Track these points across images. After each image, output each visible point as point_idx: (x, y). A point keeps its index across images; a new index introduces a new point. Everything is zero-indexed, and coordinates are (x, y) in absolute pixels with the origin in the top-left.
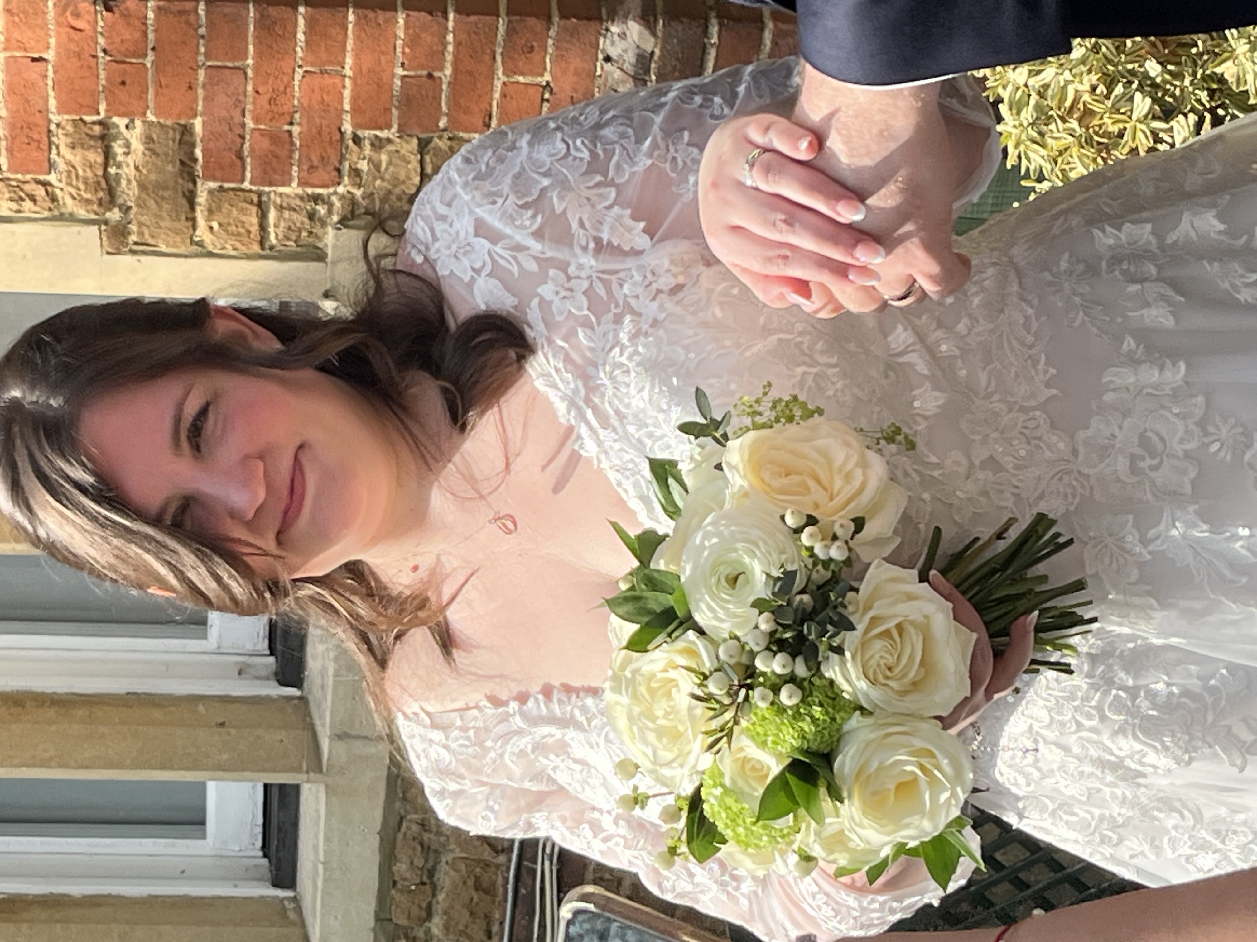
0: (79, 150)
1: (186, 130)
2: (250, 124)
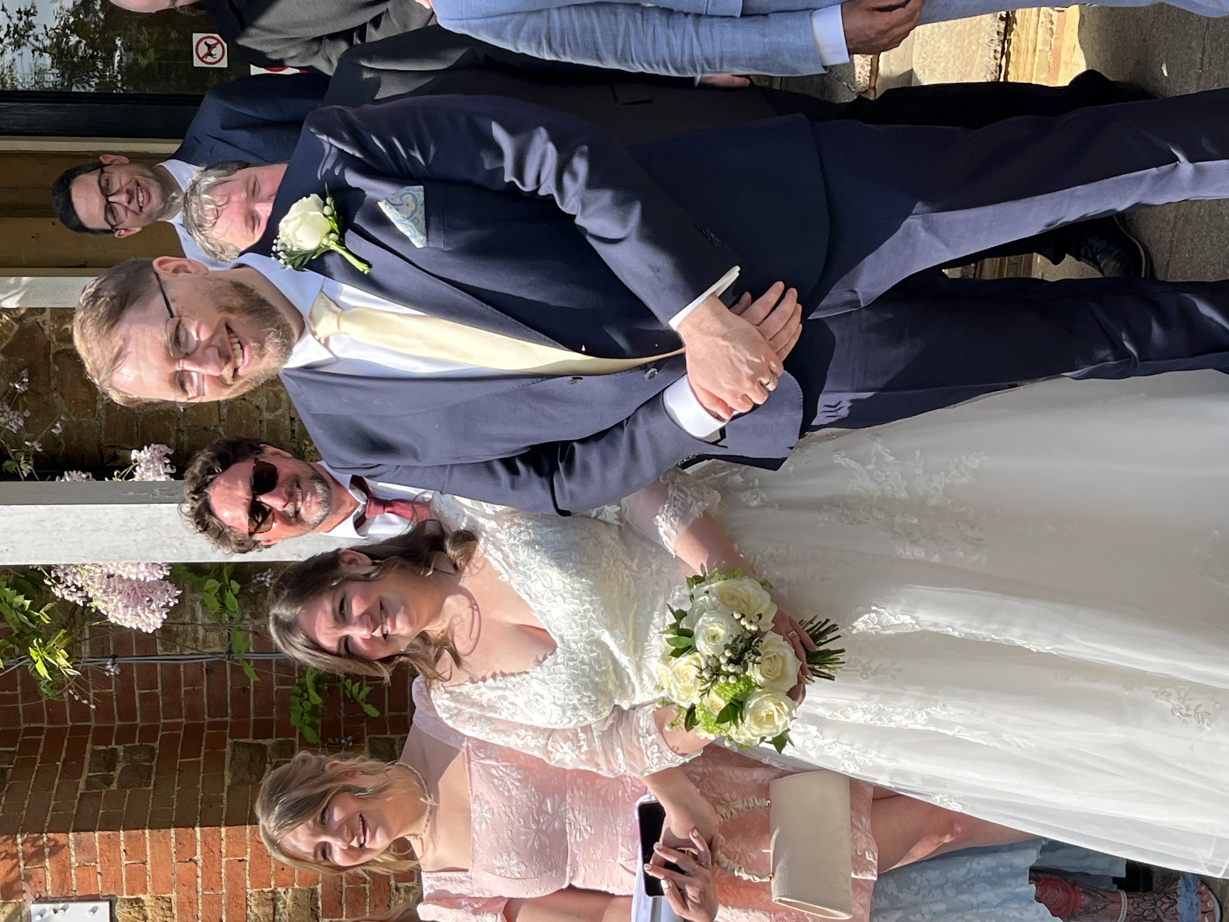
0: (261, 907)
1: (313, 892)
2: (345, 885)
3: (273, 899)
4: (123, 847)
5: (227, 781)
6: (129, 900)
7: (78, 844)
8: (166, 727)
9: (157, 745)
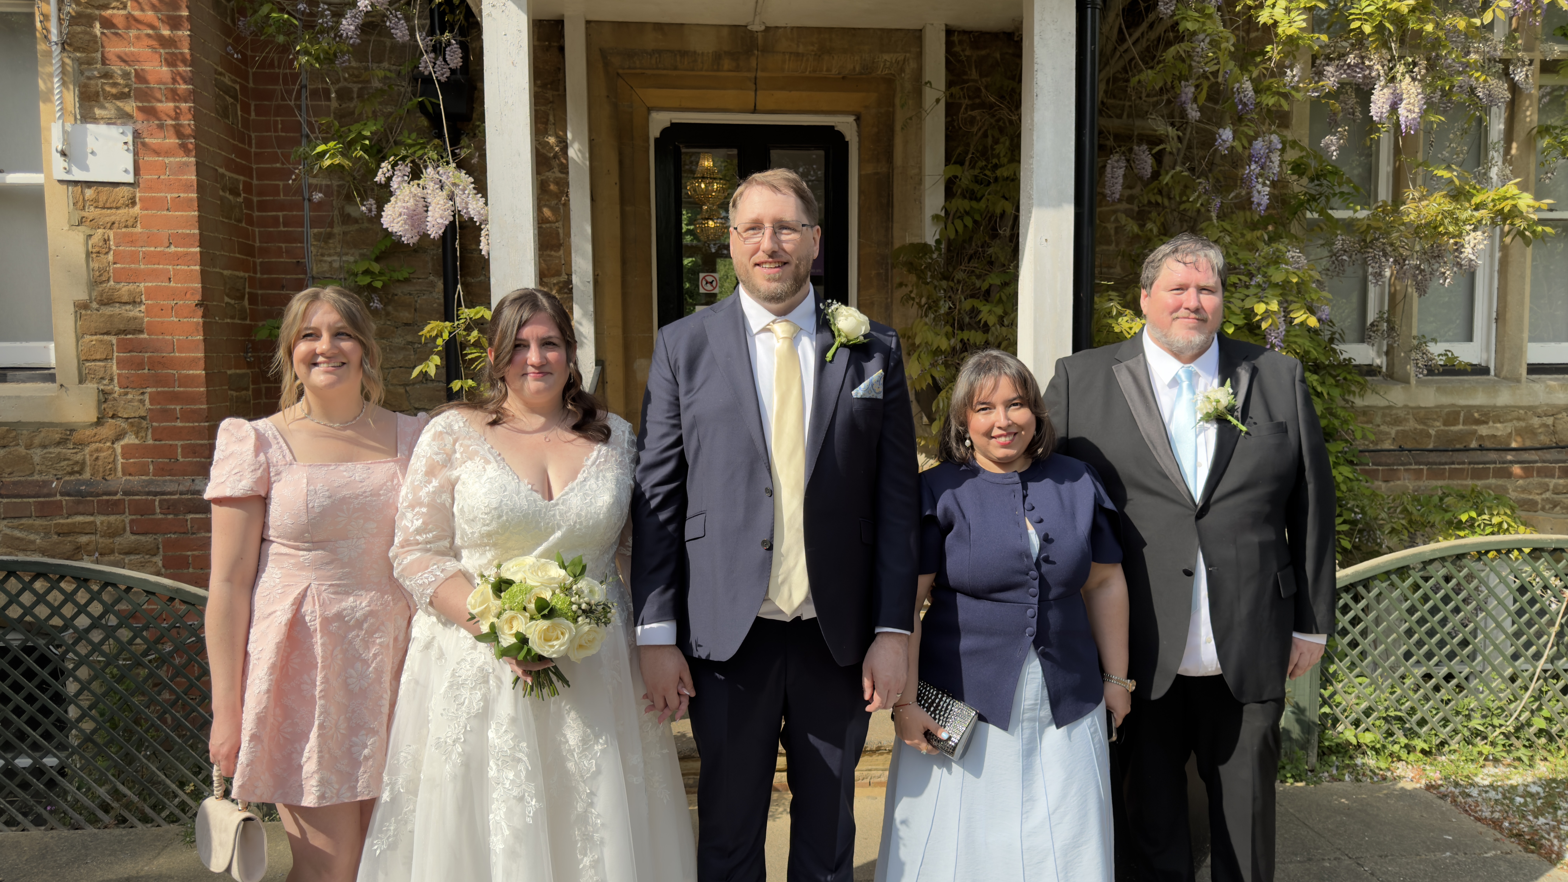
0: (130, 293)
1: (141, 331)
2: (147, 355)
3: (134, 302)
4: (182, 195)
5: (226, 272)
6: (134, 197)
7: (186, 164)
8: (254, 232)
9: (244, 225)
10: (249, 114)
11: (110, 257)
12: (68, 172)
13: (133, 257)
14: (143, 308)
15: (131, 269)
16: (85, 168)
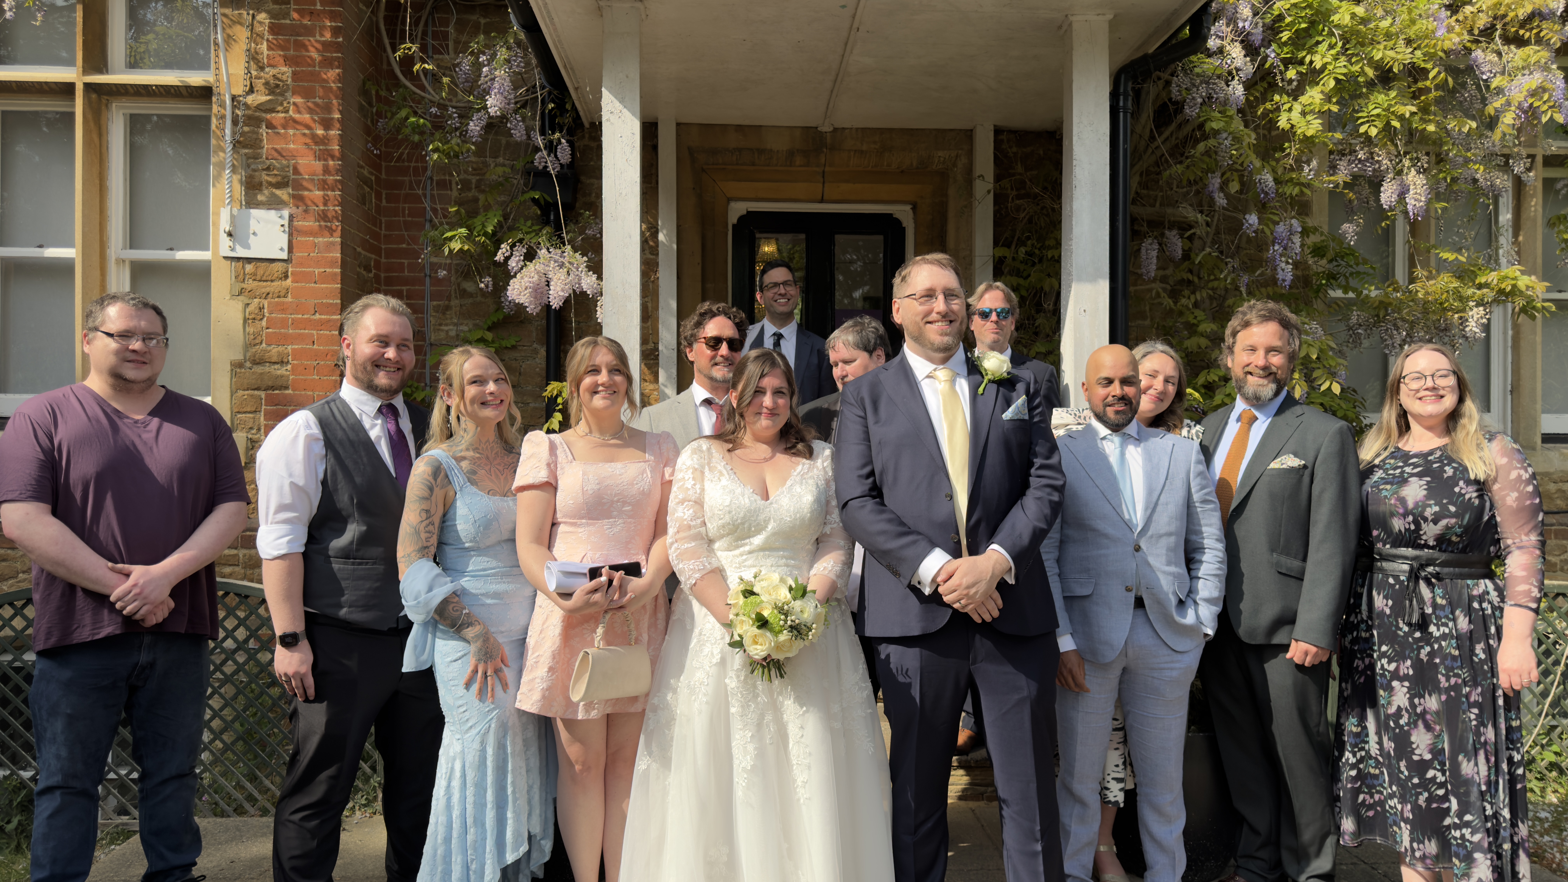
1: (286, 388)
3: (282, 362)
4: (328, 270)
6: (287, 272)
7: (333, 244)
10: (381, 201)
11: (264, 323)
12: (233, 249)
13: (284, 323)
14: (289, 367)
15: (280, 333)
16: (247, 246)
